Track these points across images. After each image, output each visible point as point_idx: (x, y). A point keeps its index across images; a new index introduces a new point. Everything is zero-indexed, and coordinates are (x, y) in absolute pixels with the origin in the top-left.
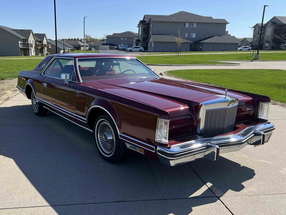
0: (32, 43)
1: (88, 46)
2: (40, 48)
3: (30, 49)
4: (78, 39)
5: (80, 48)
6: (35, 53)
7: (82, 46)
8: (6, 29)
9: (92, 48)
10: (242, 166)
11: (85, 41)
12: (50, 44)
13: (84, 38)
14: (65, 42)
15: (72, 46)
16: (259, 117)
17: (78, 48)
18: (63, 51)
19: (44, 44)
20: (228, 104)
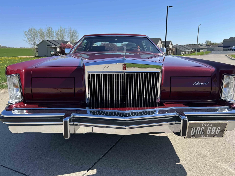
4: (200, 44)
5: (200, 50)
7: (201, 49)
9: (210, 50)
10: (180, 163)
11: (205, 45)
12: (174, 47)
13: (205, 43)
14: (187, 46)
15: (193, 49)
16: (222, 98)
17: (199, 50)
18: (184, 53)
19: (169, 48)
20: (123, 67)
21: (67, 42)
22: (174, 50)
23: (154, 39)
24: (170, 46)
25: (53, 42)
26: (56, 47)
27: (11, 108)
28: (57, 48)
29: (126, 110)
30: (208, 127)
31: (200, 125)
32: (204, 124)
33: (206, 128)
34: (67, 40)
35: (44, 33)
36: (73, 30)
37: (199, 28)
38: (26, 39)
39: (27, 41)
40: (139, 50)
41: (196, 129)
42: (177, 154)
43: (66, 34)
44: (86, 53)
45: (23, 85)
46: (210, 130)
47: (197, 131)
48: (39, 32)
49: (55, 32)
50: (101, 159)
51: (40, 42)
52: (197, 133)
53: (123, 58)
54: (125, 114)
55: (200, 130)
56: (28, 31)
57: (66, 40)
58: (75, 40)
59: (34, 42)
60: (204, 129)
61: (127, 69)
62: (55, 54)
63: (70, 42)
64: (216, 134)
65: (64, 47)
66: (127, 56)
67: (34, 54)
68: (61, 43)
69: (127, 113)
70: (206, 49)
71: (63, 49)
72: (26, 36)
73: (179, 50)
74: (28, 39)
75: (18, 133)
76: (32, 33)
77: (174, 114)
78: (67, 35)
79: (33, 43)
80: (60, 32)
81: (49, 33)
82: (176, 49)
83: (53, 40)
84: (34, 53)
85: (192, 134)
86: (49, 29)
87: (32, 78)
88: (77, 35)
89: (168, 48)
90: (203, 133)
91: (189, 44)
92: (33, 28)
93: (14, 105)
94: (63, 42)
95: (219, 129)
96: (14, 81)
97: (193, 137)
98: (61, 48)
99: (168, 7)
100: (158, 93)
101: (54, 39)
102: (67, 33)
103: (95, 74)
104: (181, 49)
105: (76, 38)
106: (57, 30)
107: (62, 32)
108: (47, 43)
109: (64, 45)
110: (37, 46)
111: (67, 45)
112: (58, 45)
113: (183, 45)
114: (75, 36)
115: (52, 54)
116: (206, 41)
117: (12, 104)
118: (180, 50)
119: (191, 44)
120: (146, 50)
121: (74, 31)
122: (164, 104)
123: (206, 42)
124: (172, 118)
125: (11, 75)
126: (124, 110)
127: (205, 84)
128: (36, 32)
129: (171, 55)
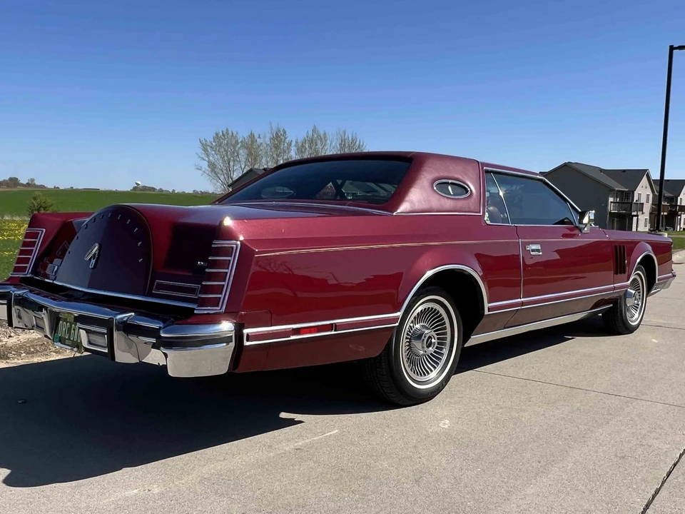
0: (643, 200)
2: (666, 213)
3: (635, 216)
6: (648, 225)
8: (577, 167)
19: (679, 204)
24: (683, 199)
35: (259, 146)
36: (351, 138)
38: (205, 165)
39: (206, 171)
49: (295, 143)
74: (211, 164)
76: (224, 146)
79: (222, 177)
80: (312, 144)
81: (275, 147)
86: (277, 134)
89: (674, 204)
92: (227, 130)
106: (301, 137)
107: (316, 145)
110: (229, 185)
128: (237, 143)
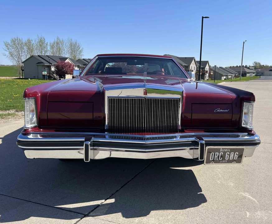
0: (193, 69)
1: (255, 73)
4: (246, 66)
5: (246, 75)
6: (195, 78)
7: (248, 73)
9: (259, 74)
10: (201, 193)
11: (253, 68)
12: (212, 70)
13: (253, 66)
14: (229, 69)
15: (237, 73)
16: (243, 126)
17: (244, 74)
18: (225, 77)
20: (144, 92)
21: (66, 59)
22: (212, 74)
23: (186, 58)
24: (207, 68)
25: (47, 59)
26: (50, 65)
27: (28, 133)
28: (52, 67)
29: (146, 135)
30: (226, 152)
31: (218, 151)
32: (222, 149)
33: (225, 153)
34: (66, 56)
35: (33, 45)
36: (74, 42)
37: (243, 46)
38: (7, 53)
39: (8, 56)
40: (163, 74)
41: (215, 154)
42: (200, 185)
43: (64, 48)
44: (98, 76)
45: (39, 110)
46: (228, 156)
47: (216, 156)
48: (26, 44)
49: (49, 44)
50: (119, 190)
51: (28, 57)
52: (216, 158)
53: (144, 83)
54: (146, 138)
55: (219, 156)
56: (10, 42)
57: (64, 56)
58: (77, 56)
59: (19, 58)
60: (222, 154)
61: (147, 94)
62: (48, 75)
63: (71, 59)
64: (235, 160)
65: (62, 66)
66: (148, 81)
67: (17, 75)
68: (58, 60)
69: (147, 138)
70: (254, 73)
71: (60, 68)
72: (6, 49)
73: (218, 73)
74: (10, 53)
75: (34, 158)
76: (16, 45)
77: (193, 139)
78: (66, 49)
79: (16, 59)
80: (57, 44)
81: (40, 45)
82: (215, 72)
83: (47, 56)
84: (18, 72)
85: (211, 160)
86: (41, 40)
87: (48, 102)
88: (81, 49)
89: (204, 70)
90: (222, 158)
91: (233, 66)
92: (17, 37)
93: (30, 130)
94: (60, 58)
95: (237, 155)
96: (30, 104)
97: (212, 162)
98: (57, 67)
99: (203, 18)
100: (179, 119)
101: (48, 54)
102: (67, 46)
103: (115, 99)
104: (220, 72)
105: (79, 53)
106: (52, 41)
107: (59, 45)
108: (37, 59)
109: (62, 62)
110: (22, 63)
111: (65, 64)
112: (54, 63)
113: (224, 67)
114: (77, 51)
115: (44, 76)
116: (255, 62)
117: (28, 128)
118: (220, 74)
119: (235, 66)
120: (172, 74)
121: (76, 43)
122: (185, 131)
123: (254, 64)
124: (191, 142)
125: (28, 99)
126: (145, 135)
127: (226, 111)
128: (22, 43)
129: (208, 80)
